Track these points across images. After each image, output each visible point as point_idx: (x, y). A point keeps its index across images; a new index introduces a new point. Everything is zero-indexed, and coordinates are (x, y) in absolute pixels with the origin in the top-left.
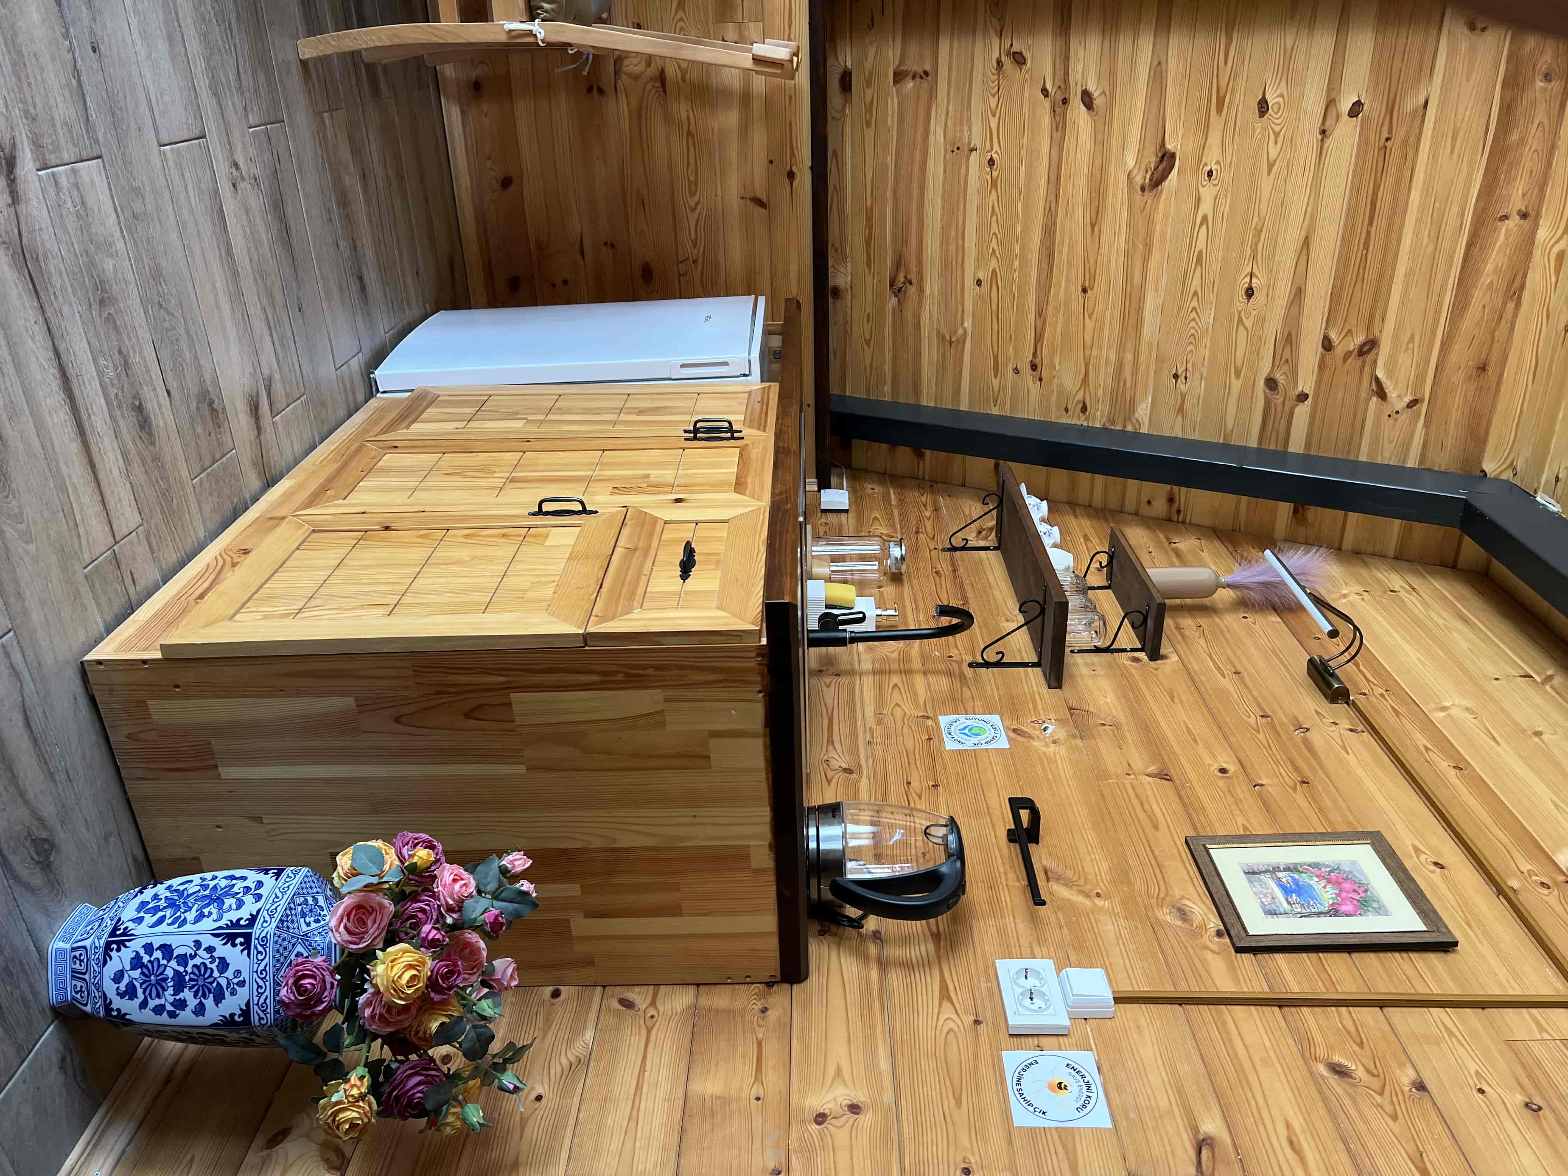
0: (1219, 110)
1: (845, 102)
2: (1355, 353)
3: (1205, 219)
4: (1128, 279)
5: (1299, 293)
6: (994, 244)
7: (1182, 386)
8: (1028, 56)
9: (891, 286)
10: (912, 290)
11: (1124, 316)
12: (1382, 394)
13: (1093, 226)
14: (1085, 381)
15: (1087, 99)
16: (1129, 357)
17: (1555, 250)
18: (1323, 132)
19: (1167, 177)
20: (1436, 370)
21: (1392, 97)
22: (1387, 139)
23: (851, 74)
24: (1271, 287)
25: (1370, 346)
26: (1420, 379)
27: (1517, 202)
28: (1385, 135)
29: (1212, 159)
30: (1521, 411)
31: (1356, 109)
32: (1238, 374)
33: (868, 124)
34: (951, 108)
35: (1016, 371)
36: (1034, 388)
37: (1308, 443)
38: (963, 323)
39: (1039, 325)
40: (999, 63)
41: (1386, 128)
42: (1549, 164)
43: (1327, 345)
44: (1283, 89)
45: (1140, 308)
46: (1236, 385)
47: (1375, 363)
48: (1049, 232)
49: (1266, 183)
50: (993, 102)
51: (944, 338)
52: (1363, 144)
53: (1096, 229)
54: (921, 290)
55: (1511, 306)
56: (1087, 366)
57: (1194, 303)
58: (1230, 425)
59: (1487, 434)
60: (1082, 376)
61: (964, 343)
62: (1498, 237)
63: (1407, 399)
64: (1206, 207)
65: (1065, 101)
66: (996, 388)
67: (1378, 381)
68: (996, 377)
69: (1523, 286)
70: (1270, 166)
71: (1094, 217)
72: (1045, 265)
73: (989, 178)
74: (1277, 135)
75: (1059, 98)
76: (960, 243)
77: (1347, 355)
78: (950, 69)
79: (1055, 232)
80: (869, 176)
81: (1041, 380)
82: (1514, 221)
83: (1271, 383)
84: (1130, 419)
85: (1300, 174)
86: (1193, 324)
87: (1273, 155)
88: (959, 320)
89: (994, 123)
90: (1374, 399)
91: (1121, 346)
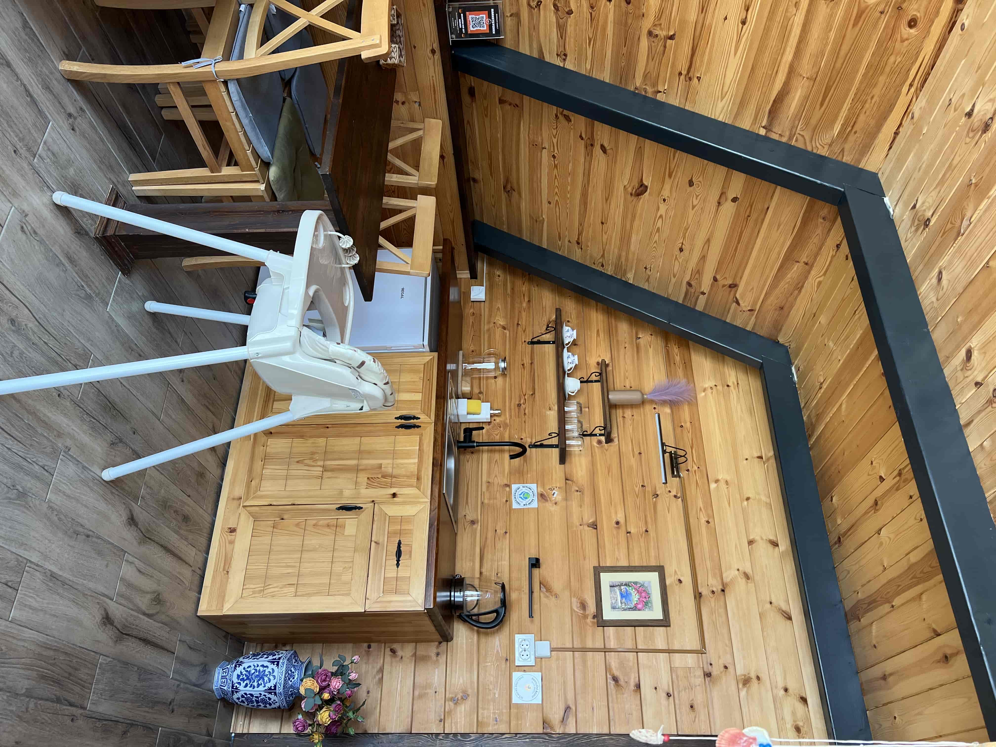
0: (670, 176)
1: (472, 102)
2: (728, 286)
3: (661, 216)
4: (623, 226)
5: (703, 258)
6: (556, 190)
7: (648, 271)
8: (572, 119)
9: (504, 188)
10: (515, 194)
11: (622, 239)
12: (738, 303)
13: (607, 200)
14: (603, 256)
15: (603, 148)
16: (624, 254)
17: (818, 279)
18: (719, 203)
19: (643, 194)
20: (762, 302)
21: (752, 202)
22: (749, 216)
23: (474, 88)
24: (691, 250)
25: (733, 286)
26: (755, 303)
27: (804, 259)
28: (747, 214)
29: (666, 193)
30: (795, 328)
31: (734, 200)
32: (674, 277)
33: (486, 116)
34: (531, 126)
35: (569, 241)
36: (579, 251)
37: (705, 308)
38: (542, 216)
39: (580, 229)
40: (556, 116)
41: (748, 211)
42: (820, 249)
43: (715, 279)
44: (701, 179)
45: (630, 238)
46: (673, 280)
47: (736, 291)
48: (585, 195)
49: (691, 213)
50: (554, 132)
51: (533, 218)
52: (737, 215)
53: (608, 202)
54: (520, 194)
55: (796, 292)
56: (604, 251)
57: (655, 245)
58: (670, 292)
59: (781, 329)
60: (602, 253)
61: (543, 223)
62: (793, 268)
63: (749, 308)
64: (662, 211)
65: (592, 145)
66: (560, 245)
67: (736, 298)
68: (560, 241)
69: (802, 286)
70: (693, 207)
71: (607, 196)
72: (583, 206)
73: (553, 163)
74: (697, 196)
75: (589, 142)
76: (539, 184)
77: (724, 286)
78: (530, 109)
79: (588, 195)
80: (488, 139)
81: (581, 249)
82: (801, 264)
83: (689, 284)
84: (624, 276)
85: (708, 214)
86: (654, 249)
87: (695, 203)
88: (540, 215)
89: (555, 141)
90: (735, 304)
91: (620, 249)
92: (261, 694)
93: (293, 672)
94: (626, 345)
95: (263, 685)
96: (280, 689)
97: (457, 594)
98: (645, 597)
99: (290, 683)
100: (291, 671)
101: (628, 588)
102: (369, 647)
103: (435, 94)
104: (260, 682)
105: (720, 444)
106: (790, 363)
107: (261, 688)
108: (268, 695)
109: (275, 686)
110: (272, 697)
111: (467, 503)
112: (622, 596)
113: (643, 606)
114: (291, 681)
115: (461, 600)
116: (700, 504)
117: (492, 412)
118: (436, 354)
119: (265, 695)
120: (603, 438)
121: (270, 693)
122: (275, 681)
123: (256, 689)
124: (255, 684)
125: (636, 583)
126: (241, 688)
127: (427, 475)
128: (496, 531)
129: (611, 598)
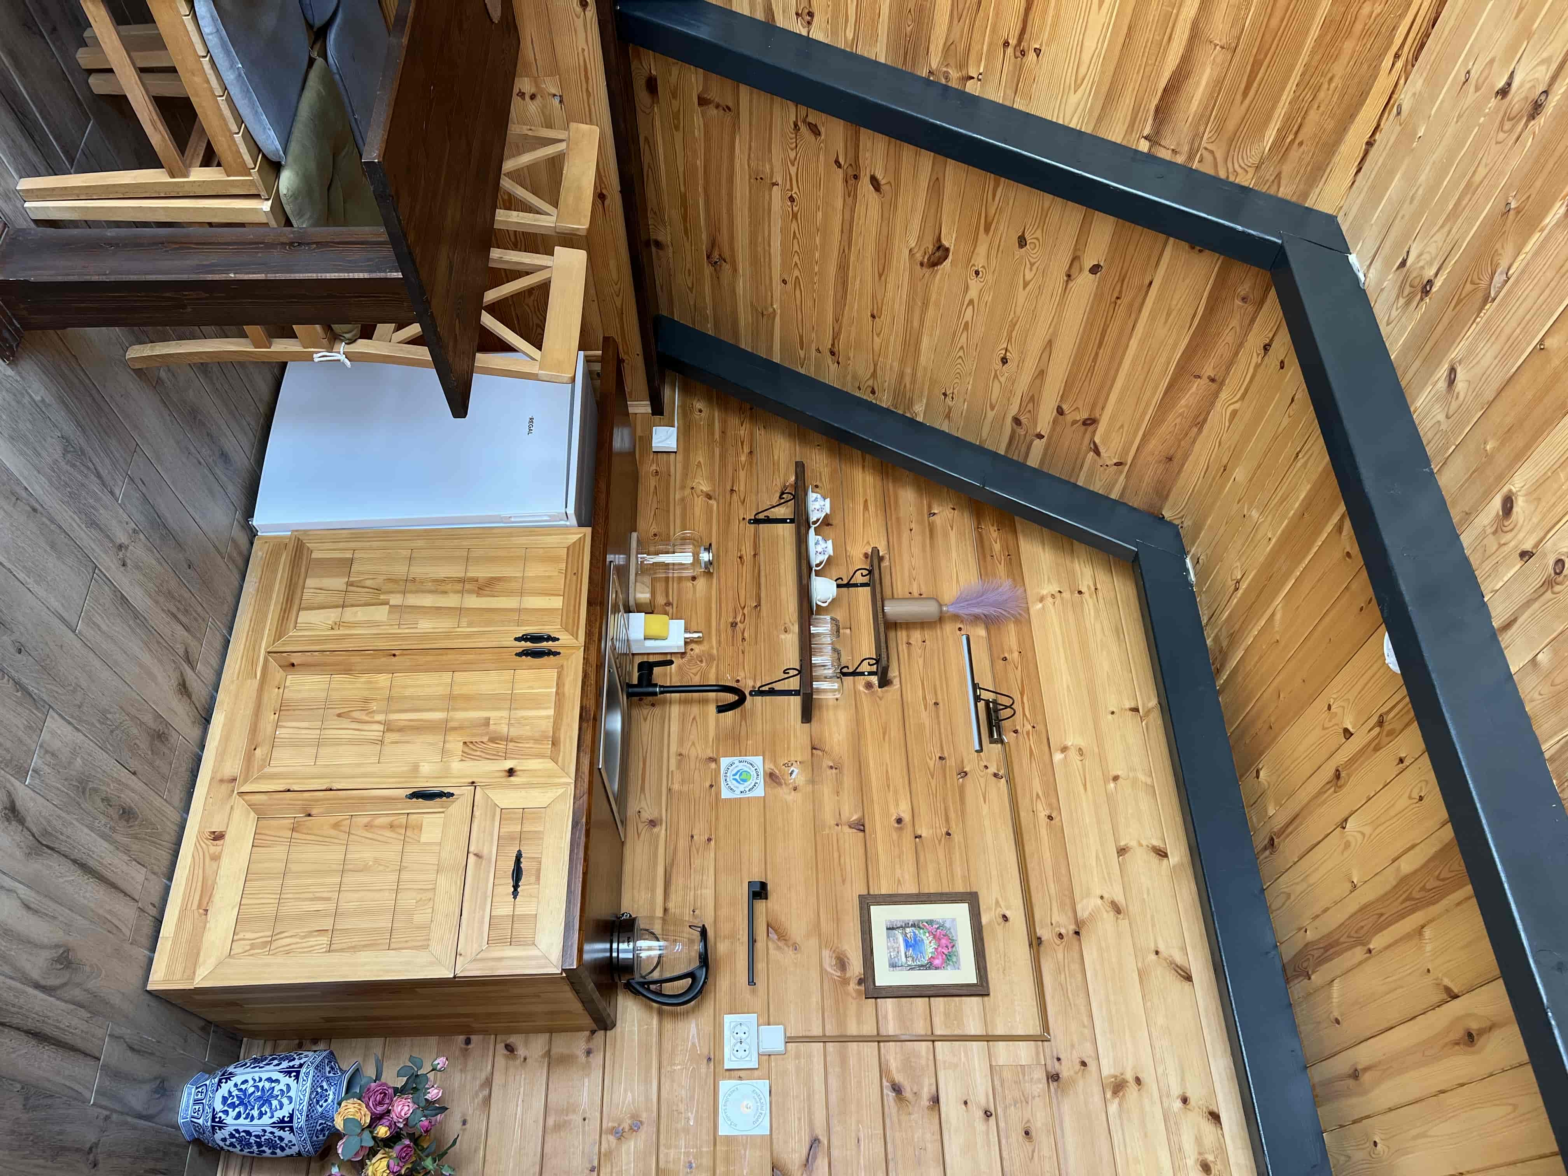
0: (987, 230)
1: (653, 103)
2: (1081, 422)
3: (971, 302)
4: (908, 321)
5: (1041, 374)
6: (796, 258)
7: (948, 400)
8: (822, 130)
9: (708, 257)
10: (726, 267)
11: (905, 344)
12: (1097, 452)
13: (880, 276)
14: (874, 375)
15: (875, 183)
16: (908, 371)
17: (1232, 408)
18: (1069, 276)
19: (942, 263)
20: (1137, 450)
21: (1124, 271)
22: (1118, 298)
23: (656, 80)
24: (1022, 361)
25: (1090, 422)
26: (1126, 451)
27: (1209, 371)
28: (1116, 295)
29: (979, 261)
30: (1193, 491)
31: (1095, 269)
32: (992, 408)
33: (677, 128)
34: (753, 144)
35: (818, 350)
36: (834, 367)
37: (1042, 462)
38: (772, 305)
39: (836, 329)
40: (796, 125)
41: (1118, 288)
42: (1236, 354)
43: (1060, 411)
44: (1038, 234)
45: (918, 343)
46: (991, 414)
47: (1094, 432)
48: (843, 267)
49: (1021, 295)
50: (792, 155)
51: (757, 310)
52: (1098, 296)
53: (883, 278)
54: (735, 270)
55: (1195, 430)
56: (875, 365)
57: (961, 353)
58: (984, 434)
59: (1167, 496)
60: (872, 370)
61: (774, 317)
62: (1192, 387)
63: (1115, 461)
64: (973, 293)
65: (856, 177)
66: (802, 356)
67: (1095, 443)
68: (802, 349)
69: (1205, 420)
70: (1026, 285)
71: (881, 268)
72: (840, 288)
73: (790, 209)
74: (1032, 265)
75: (851, 172)
76: (767, 248)
77: (1074, 422)
78: (751, 113)
79: (848, 268)
80: (681, 170)
81: (838, 363)
82: (1204, 381)
83: (1017, 421)
84: (909, 409)
85: (1049, 298)
86: (960, 361)
87: (1028, 278)
88: (769, 301)
89: (793, 171)
90: (1092, 453)
91: (903, 361)
92: (265, 1131)
93: (326, 1091)
94: (913, 526)
95: (269, 1114)
96: (300, 1121)
97: (623, 946)
98: (947, 947)
99: (320, 1110)
100: (322, 1087)
101: (917, 932)
102: (468, 1042)
103: (587, 82)
104: (263, 1109)
105: (1068, 687)
106: (1183, 553)
107: (266, 1120)
108: (278, 1133)
109: (291, 1116)
110: (286, 1135)
111: (643, 789)
112: (907, 945)
113: (943, 962)
114: (321, 1106)
115: (630, 956)
116: (1037, 786)
117: (688, 635)
118: (588, 530)
119: (272, 1133)
120: (874, 679)
121: (283, 1128)
122: (292, 1106)
123: (256, 1122)
124: (255, 1113)
125: (930, 922)
126: (229, 1120)
127: (571, 738)
128: (692, 837)
129: (888, 948)
